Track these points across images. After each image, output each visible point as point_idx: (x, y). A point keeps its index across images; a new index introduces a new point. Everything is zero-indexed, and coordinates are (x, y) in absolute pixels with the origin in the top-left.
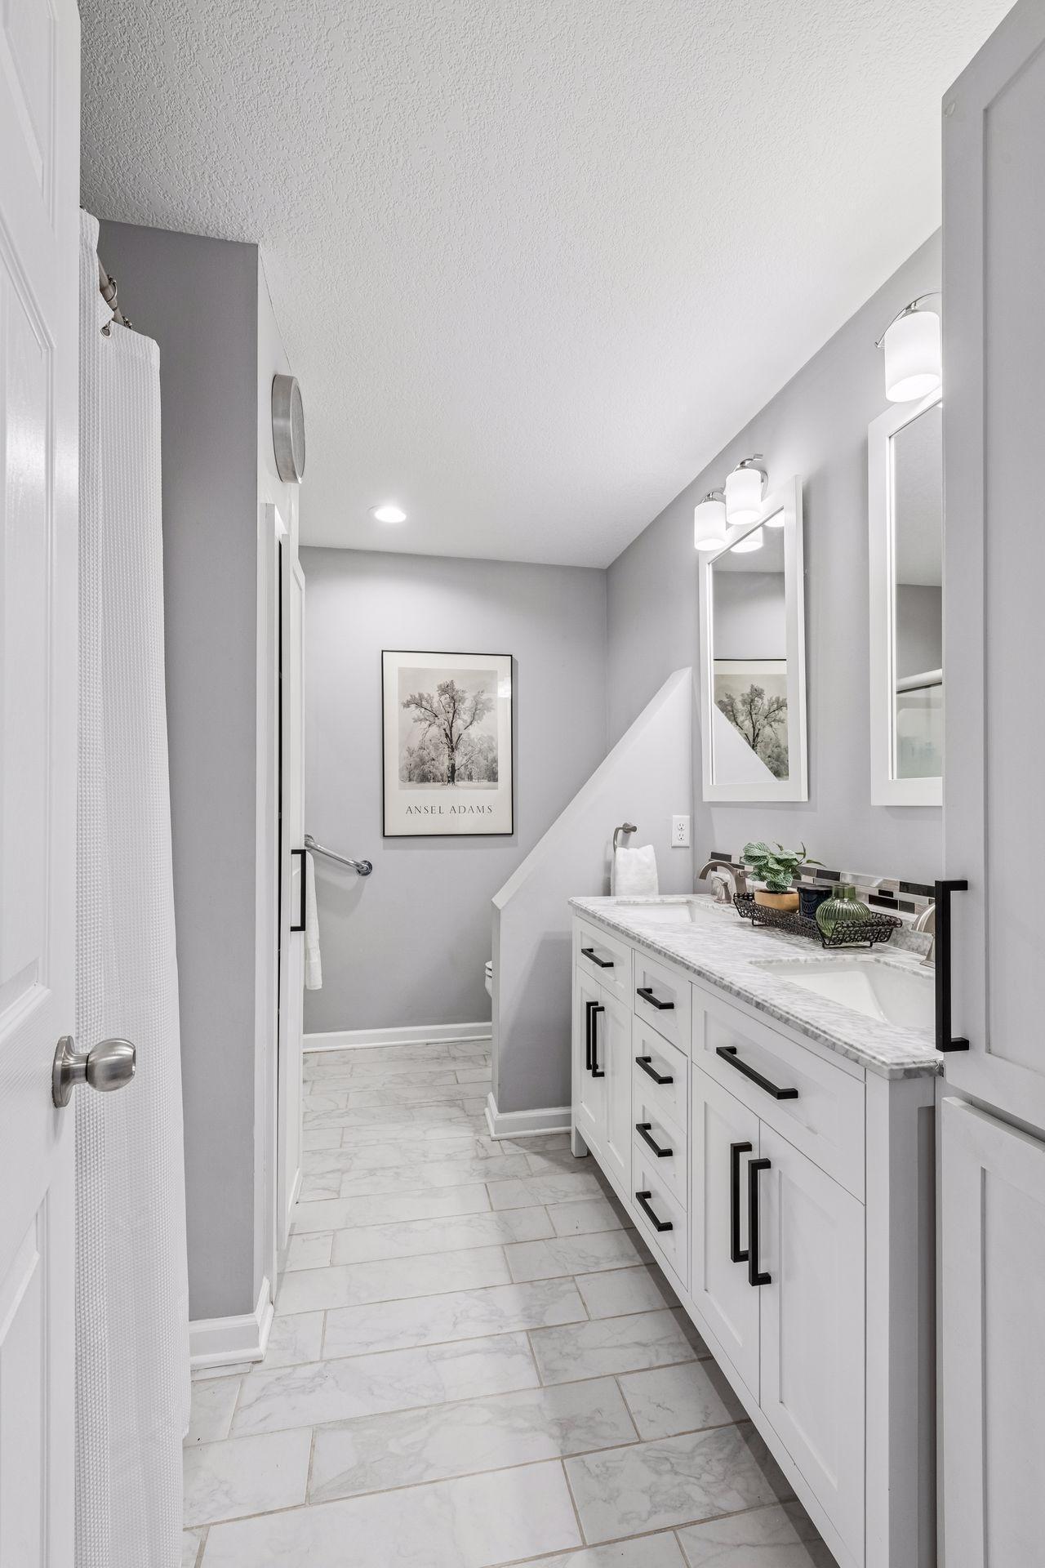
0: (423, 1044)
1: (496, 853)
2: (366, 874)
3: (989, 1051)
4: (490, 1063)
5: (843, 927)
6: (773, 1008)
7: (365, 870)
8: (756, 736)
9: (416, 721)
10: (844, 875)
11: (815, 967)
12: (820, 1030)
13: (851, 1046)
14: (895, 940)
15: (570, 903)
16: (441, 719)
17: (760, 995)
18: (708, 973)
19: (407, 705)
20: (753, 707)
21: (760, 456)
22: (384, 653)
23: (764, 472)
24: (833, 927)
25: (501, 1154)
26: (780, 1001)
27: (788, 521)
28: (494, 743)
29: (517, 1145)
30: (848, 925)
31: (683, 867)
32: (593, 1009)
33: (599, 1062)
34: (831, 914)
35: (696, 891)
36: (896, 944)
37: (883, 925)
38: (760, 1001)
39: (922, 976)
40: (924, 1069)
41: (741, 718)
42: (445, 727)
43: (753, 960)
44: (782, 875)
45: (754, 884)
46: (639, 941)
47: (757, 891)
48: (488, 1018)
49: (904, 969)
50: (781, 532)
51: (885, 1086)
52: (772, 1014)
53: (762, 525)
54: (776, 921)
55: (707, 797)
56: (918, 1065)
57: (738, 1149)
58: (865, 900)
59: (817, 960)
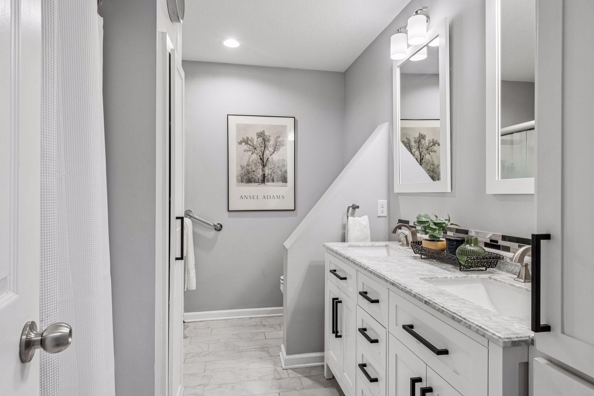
0: (248, 318)
1: (285, 220)
2: (220, 230)
3: (563, 332)
4: (282, 328)
5: (471, 260)
6: (434, 304)
7: (219, 228)
8: (422, 159)
9: (245, 151)
10: (471, 231)
11: (456, 281)
12: (462, 317)
13: (480, 327)
14: (499, 267)
15: (323, 246)
16: (258, 150)
17: (427, 296)
18: (398, 284)
19: (240, 143)
20: (420, 144)
21: (426, 8)
22: (228, 116)
23: (428, 17)
24: (466, 259)
25: (288, 377)
26: (438, 300)
27: (441, 42)
28: (285, 163)
29: (296, 372)
30: (474, 258)
31: (383, 227)
32: (336, 302)
33: (339, 330)
34: (465, 253)
35: (390, 240)
36: (500, 269)
37: (493, 258)
38: (427, 300)
39: (515, 286)
40: (523, 341)
41: (414, 150)
42: (260, 154)
43: (422, 277)
44: (437, 231)
45: (421, 236)
46: (360, 266)
47: (423, 240)
48: (281, 305)
49: (505, 283)
50: (437, 48)
51: (501, 351)
52: (434, 308)
53: (427, 45)
54: (434, 256)
55: (396, 190)
56: (519, 339)
57: (415, 381)
58: (482, 245)
59: (457, 277)
